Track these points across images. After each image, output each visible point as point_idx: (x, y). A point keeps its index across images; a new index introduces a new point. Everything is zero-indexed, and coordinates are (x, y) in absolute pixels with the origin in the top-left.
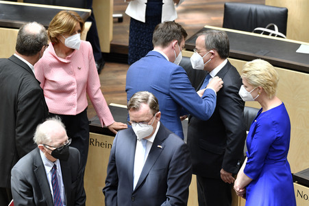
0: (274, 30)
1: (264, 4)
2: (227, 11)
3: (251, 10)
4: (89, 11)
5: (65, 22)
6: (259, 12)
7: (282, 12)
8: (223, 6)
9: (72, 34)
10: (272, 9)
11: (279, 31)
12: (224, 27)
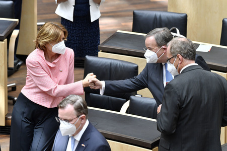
0: (176, 33)
1: (166, 11)
2: (136, 18)
3: (156, 16)
4: (17, 20)
5: (52, 32)
6: (163, 18)
7: (182, 17)
8: (132, 14)
9: (58, 42)
10: (174, 15)
11: (180, 34)
12: (133, 31)
